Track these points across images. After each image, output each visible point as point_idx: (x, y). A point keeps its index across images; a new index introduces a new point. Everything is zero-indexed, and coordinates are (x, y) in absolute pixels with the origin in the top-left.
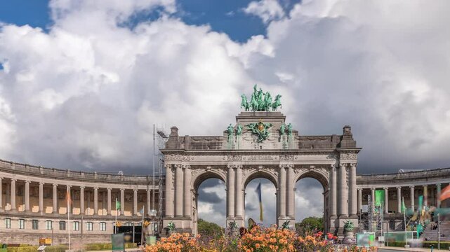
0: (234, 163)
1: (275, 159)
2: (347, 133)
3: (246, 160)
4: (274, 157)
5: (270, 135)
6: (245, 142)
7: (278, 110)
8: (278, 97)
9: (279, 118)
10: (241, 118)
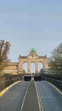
0: (29, 61)
1: (35, 60)
2: (46, 56)
3: (31, 60)
5: (34, 56)
6: (30, 57)
8: (35, 50)
9: (36, 53)
10: (30, 53)
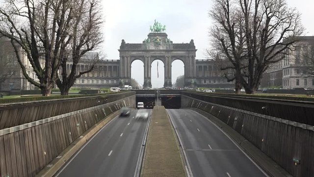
0: (147, 55)
3: (152, 54)
4: (163, 52)
7: (164, 32)
9: (165, 35)
10: (150, 35)
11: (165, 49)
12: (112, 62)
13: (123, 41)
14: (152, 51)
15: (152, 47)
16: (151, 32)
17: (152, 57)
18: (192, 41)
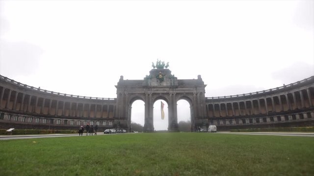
0: (149, 92)
3: (154, 91)
4: (167, 89)
5: (165, 79)
7: (168, 68)
8: (168, 63)
9: (168, 72)
10: (152, 72)
11: (169, 85)
12: (109, 101)
13: (122, 77)
14: (154, 87)
15: (154, 83)
16: (153, 68)
17: (154, 94)
18: (199, 76)
